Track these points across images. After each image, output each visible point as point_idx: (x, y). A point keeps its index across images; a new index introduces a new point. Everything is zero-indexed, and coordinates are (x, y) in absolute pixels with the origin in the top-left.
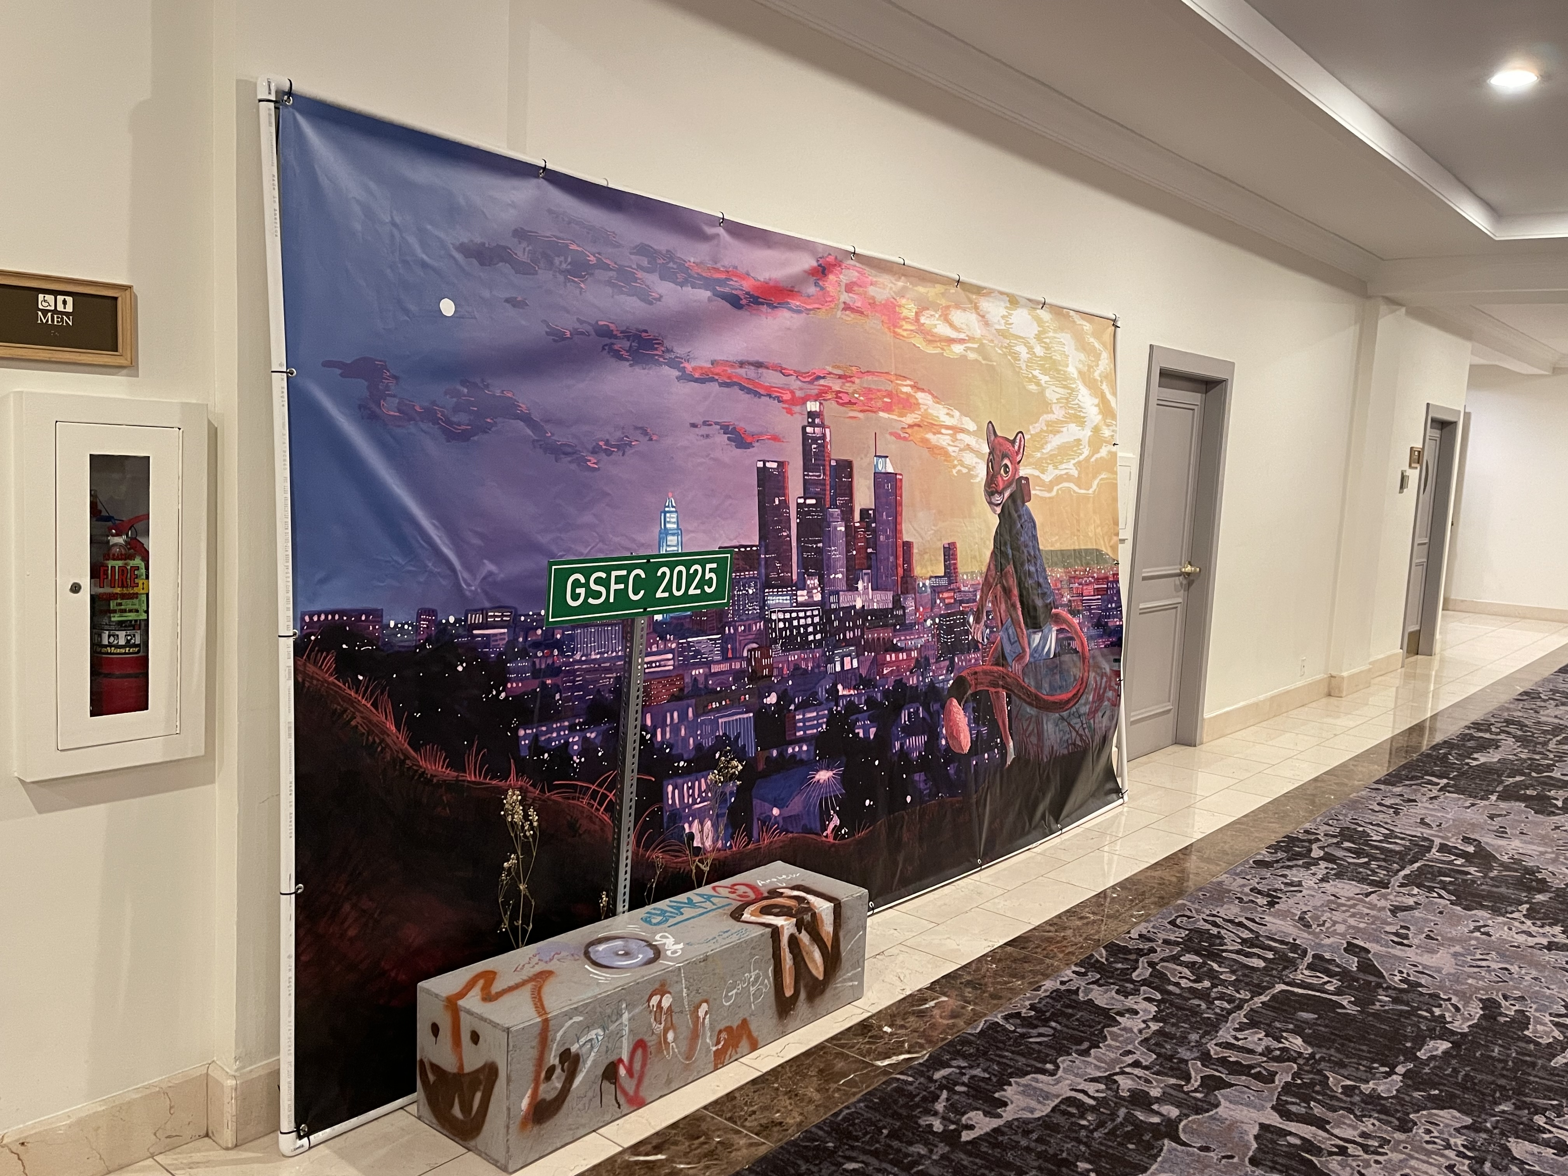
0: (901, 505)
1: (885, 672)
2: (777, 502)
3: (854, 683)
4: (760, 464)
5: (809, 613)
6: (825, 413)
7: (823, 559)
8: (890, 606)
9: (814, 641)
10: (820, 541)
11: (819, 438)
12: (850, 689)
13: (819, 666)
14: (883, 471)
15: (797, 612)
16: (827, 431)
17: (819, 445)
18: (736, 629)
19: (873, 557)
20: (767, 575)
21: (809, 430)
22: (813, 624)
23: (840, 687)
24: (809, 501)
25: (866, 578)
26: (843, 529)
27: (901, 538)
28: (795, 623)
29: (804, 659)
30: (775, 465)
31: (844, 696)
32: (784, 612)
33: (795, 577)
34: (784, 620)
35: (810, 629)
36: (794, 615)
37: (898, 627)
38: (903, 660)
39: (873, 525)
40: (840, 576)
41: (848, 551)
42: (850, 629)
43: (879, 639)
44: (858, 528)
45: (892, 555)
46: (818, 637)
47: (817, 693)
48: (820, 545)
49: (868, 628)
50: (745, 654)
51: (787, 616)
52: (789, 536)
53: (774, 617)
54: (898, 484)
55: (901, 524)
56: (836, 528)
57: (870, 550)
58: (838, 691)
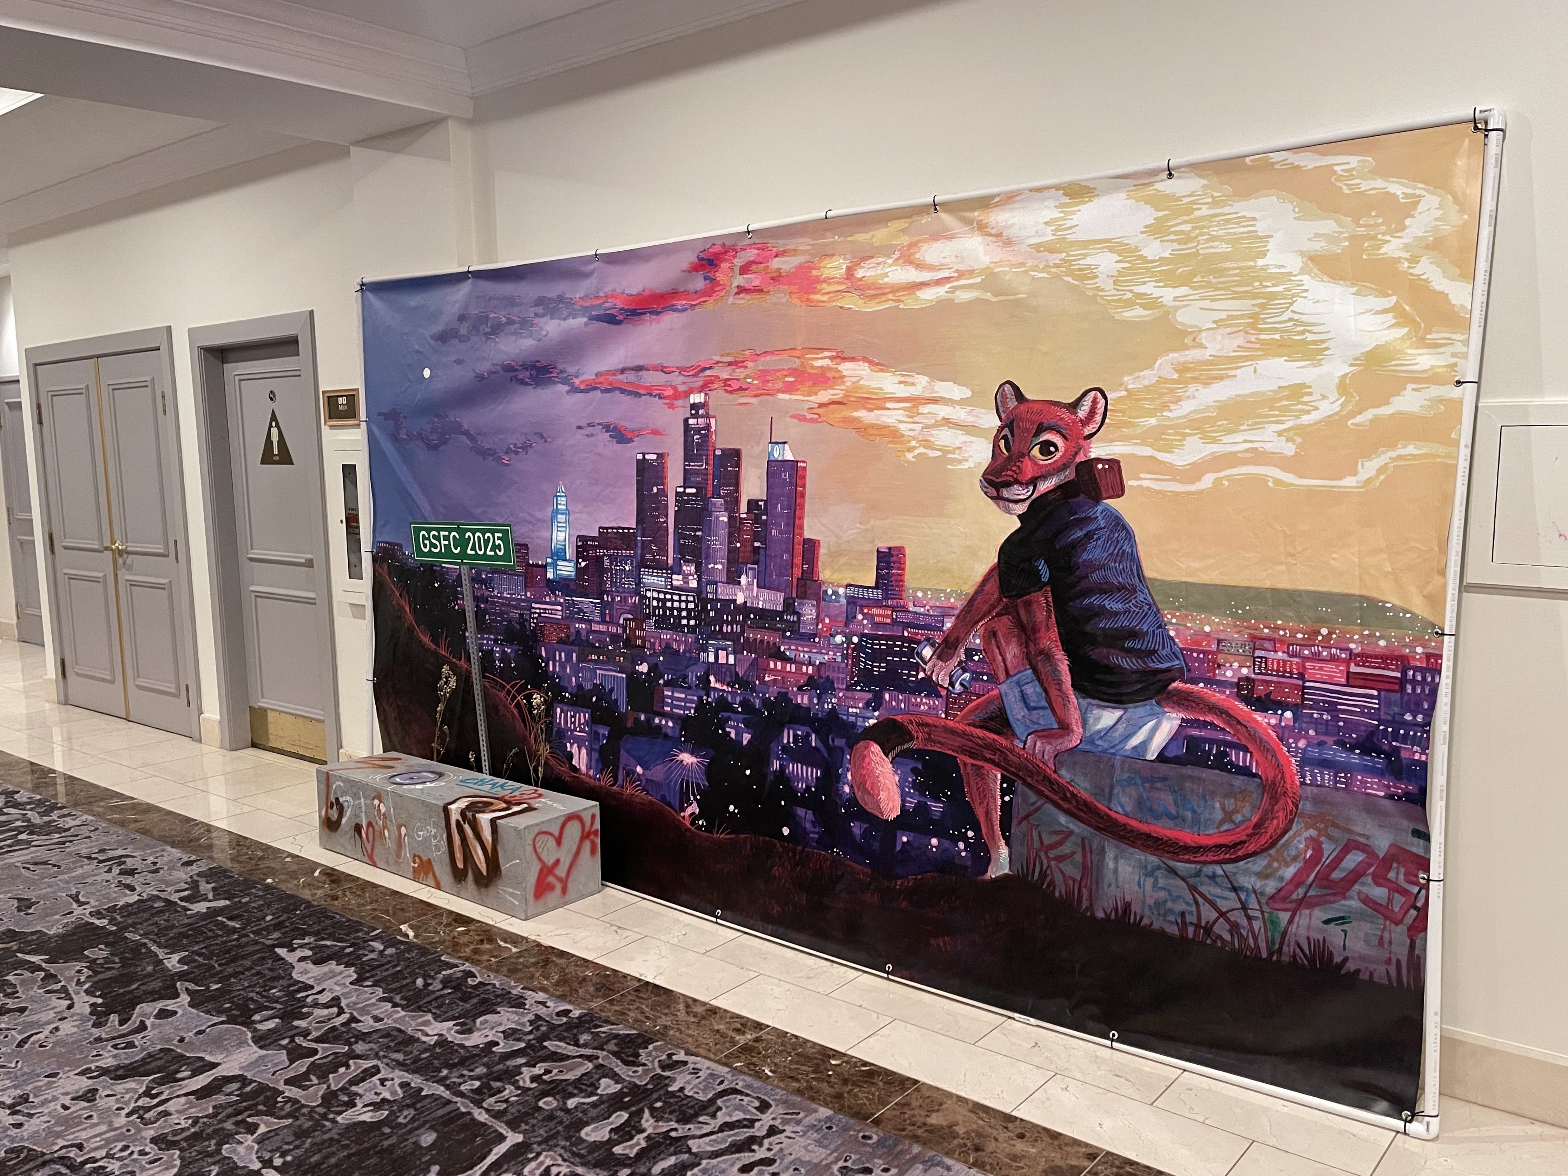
0: (803, 495)
1: (767, 679)
2: (655, 490)
3: (728, 679)
4: (640, 457)
5: (683, 598)
6: (710, 404)
7: (700, 548)
8: (780, 608)
9: (688, 625)
10: (699, 530)
11: (703, 429)
12: (723, 683)
13: (690, 651)
14: (780, 458)
15: (672, 594)
16: (713, 421)
17: (703, 436)
18: (613, 599)
19: (762, 552)
20: (643, 556)
21: (691, 421)
22: (686, 609)
23: (712, 678)
24: (688, 491)
25: (750, 573)
26: (726, 519)
27: (801, 535)
28: (669, 604)
29: (676, 640)
30: (654, 457)
31: (715, 688)
32: (659, 592)
33: (670, 561)
34: (658, 600)
35: (684, 614)
36: (668, 596)
37: (788, 634)
38: (790, 672)
39: (764, 517)
40: (720, 567)
41: (730, 543)
42: (728, 623)
43: (762, 641)
44: (745, 519)
45: (788, 552)
46: (692, 622)
47: (687, 677)
48: (700, 533)
49: (749, 627)
50: (621, 622)
51: (662, 596)
52: (666, 522)
53: (649, 594)
54: (800, 473)
55: (802, 518)
56: (717, 517)
57: (757, 544)
58: (709, 682)
